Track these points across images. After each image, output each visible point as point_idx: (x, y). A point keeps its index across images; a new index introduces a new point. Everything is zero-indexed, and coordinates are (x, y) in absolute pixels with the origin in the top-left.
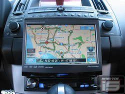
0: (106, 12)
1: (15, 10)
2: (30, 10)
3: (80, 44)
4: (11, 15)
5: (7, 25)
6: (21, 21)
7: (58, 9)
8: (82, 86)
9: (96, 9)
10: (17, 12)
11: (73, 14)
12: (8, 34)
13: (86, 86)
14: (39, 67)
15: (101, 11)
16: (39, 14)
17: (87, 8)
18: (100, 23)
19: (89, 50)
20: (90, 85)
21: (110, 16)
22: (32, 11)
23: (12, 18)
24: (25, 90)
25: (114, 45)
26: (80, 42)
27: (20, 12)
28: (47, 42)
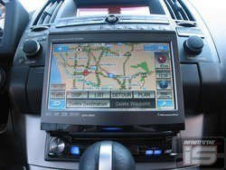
0: (192, 23)
1: (35, 23)
2: (60, 21)
3: (144, 75)
6: (44, 40)
8: (149, 152)
9: (173, 18)
10: (38, 26)
11: (133, 27)
12: (20, 61)
13: (157, 152)
15: (182, 21)
18: (180, 41)
19: (161, 87)
23: (29, 35)
24: (46, 160)
25: (207, 78)
26: (144, 71)
28: (85, 73)
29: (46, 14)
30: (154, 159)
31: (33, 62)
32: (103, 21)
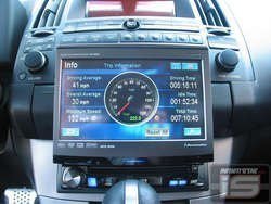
1: (36, 26)
4: (27, 36)
5: (21, 58)
7: (125, 24)
8: (173, 183)
9: (205, 23)
10: (39, 30)
11: (157, 35)
12: (22, 77)
14: (88, 146)
16: (87, 35)
18: (212, 54)
21: (234, 40)
22: (70, 29)
23: (29, 42)
24: (59, 192)
27: (47, 29)
31: (38, 78)
32: (121, 27)
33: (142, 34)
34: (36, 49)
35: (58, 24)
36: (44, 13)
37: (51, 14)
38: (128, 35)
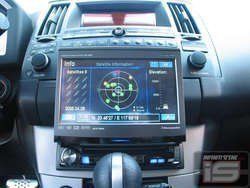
0: (197, 36)
1: (40, 33)
2: (66, 32)
4: (33, 42)
5: (28, 59)
6: (52, 52)
7: (113, 32)
8: (154, 161)
9: (179, 31)
10: (43, 37)
11: (139, 40)
12: (29, 74)
13: (161, 161)
14: (83, 128)
15: (188, 35)
16: (82, 41)
17: (163, 30)
18: (184, 56)
20: (166, 160)
22: (68, 36)
23: (35, 47)
24: (58, 169)
25: (208, 92)
27: (49, 36)
29: (51, 22)
30: (157, 167)
31: (42, 75)
32: (110, 34)
33: (127, 40)
34: (41, 52)
35: (59, 32)
36: (47, 24)
37: (53, 25)
38: (116, 40)
